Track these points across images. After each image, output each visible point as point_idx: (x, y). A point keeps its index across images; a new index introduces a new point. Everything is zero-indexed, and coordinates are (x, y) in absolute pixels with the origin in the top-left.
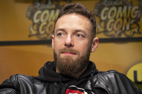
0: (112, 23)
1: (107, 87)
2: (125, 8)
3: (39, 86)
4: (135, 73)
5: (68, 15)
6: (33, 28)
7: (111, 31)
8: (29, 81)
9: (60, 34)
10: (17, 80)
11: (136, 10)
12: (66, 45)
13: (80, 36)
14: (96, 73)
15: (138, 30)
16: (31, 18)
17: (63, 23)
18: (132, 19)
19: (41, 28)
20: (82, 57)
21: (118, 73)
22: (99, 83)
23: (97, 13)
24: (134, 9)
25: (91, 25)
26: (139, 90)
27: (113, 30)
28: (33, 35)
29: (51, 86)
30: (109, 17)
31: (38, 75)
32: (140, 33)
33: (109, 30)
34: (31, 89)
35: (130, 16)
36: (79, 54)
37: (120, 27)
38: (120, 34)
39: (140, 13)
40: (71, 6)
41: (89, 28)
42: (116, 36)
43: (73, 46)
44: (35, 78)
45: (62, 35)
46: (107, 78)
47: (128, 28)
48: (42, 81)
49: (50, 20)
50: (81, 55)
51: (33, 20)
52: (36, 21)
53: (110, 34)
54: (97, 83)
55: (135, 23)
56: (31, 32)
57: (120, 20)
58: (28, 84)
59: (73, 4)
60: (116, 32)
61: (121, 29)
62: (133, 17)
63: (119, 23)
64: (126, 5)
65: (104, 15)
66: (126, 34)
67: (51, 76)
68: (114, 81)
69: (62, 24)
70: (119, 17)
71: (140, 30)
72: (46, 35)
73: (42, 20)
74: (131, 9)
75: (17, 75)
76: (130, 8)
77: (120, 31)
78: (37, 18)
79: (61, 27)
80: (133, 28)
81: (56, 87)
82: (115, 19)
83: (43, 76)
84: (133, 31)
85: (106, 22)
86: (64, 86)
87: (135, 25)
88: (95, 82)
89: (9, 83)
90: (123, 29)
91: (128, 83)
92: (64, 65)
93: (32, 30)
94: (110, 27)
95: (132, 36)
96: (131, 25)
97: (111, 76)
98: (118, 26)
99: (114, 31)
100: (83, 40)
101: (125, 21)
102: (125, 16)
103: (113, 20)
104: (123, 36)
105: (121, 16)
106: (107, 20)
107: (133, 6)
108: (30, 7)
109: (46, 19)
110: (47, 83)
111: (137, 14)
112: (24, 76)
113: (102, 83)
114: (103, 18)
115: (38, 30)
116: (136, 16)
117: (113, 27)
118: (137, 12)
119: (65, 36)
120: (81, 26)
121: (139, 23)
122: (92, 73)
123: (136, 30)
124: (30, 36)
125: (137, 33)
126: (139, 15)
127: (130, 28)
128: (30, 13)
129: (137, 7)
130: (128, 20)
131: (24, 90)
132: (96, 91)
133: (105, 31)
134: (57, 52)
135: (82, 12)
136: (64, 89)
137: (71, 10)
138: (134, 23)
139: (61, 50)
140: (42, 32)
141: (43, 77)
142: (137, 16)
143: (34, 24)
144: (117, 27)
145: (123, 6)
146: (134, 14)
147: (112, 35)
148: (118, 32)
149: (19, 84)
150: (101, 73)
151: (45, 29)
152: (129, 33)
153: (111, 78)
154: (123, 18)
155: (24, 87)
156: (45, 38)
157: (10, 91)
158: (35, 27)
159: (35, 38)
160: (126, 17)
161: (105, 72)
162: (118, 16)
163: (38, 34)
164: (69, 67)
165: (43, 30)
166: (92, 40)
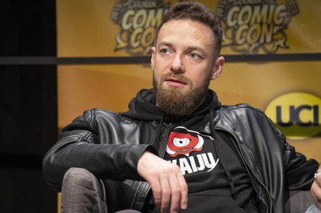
0: (244, 31)
1: (235, 130)
2: (265, 8)
3: (128, 127)
4: (279, 109)
5: (180, 21)
6: (121, 37)
7: (243, 44)
8: (113, 119)
9: (164, 51)
10: (95, 117)
11: (282, 11)
12: (172, 69)
13: (196, 57)
14: (218, 107)
15: (285, 44)
16: (118, 21)
17: (171, 33)
18: (275, 25)
19: (133, 39)
20: (197, 90)
21: (252, 109)
22: (222, 122)
23: (221, 15)
24: (279, 9)
25: (213, 38)
26: (282, 135)
27: (246, 42)
28: (121, 49)
29: (147, 126)
30: (240, 22)
31: (128, 109)
32: (288, 48)
33: (240, 42)
34: (115, 132)
35: (273, 21)
36: (192, 85)
37: (256, 39)
38: (256, 49)
39: (287, 16)
40: (185, 7)
41: (211, 43)
42: (251, 53)
43: (184, 72)
44: (123, 115)
45: (168, 53)
46: (234, 117)
47: (269, 39)
48: (133, 119)
49: (147, 25)
50: (195, 86)
51: (121, 25)
52: (126, 27)
53: (241, 48)
54: (219, 123)
55: (281, 31)
56: (118, 44)
57: (257, 27)
58: (111, 124)
59: (187, 3)
60: (250, 45)
61: (258, 41)
62: (278, 22)
63: (255, 31)
64: (266, 3)
65: (232, 20)
66: (265, 50)
67: (147, 112)
68: (245, 121)
69: (169, 34)
70: (256, 22)
71: (287, 44)
72: (140, 49)
73: (135, 26)
74: (275, 9)
75: (94, 109)
76: (272, 8)
77: (257, 44)
78: (128, 23)
79: (167, 39)
80: (277, 40)
81: (154, 128)
82: (249, 25)
83: (135, 111)
84: (276, 43)
85: (235, 29)
86: (167, 127)
87: (280, 35)
88: (216, 122)
89: (81, 121)
90: (262, 41)
91: (267, 124)
92: (167, 100)
93: (119, 40)
94: (241, 38)
95: (274, 52)
96: (273, 35)
97: (241, 112)
98: (253, 36)
99: (246, 44)
100: (200, 62)
101: (265, 28)
102: (265, 20)
103: (246, 27)
104: (261, 52)
105: (259, 20)
106: (236, 27)
107: (277, 5)
108: (117, 5)
109: (142, 25)
110: (141, 123)
111: (284, 17)
112: (106, 111)
113: (226, 124)
114: (231, 23)
115: (129, 40)
116: (281, 20)
117: (246, 37)
118: (284, 14)
119: (172, 55)
120: (197, 42)
121: (286, 31)
122: (211, 107)
123: (281, 43)
124: (116, 50)
125: (282, 47)
126: (287, 20)
127: (273, 40)
128: (117, 14)
129: (283, 7)
130: (269, 27)
131: (104, 134)
132: (217, 135)
133: (234, 44)
134: (158, 80)
135: (201, 18)
136: (166, 131)
137: (184, 13)
138: (278, 32)
139: (164, 76)
140: (135, 45)
141: (135, 113)
142: (283, 21)
143: (123, 31)
144: (252, 38)
145: (261, 5)
146: (278, 18)
147: (244, 50)
148: (254, 46)
149: (97, 123)
150: (225, 107)
151: (140, 40)
152: (269, 47)
153: (241, 115)
154: (261, 24)
155: (105, 128)
156: (139, 53)
157: (84, 133)
158: (124, 36)
159: (123, 54)
160: (267, 23)
161: (232, 106)
162: (253, 21)
163: (129, 47)
164: (175, 104)
165: (136, 40)
166: (214, 61)
